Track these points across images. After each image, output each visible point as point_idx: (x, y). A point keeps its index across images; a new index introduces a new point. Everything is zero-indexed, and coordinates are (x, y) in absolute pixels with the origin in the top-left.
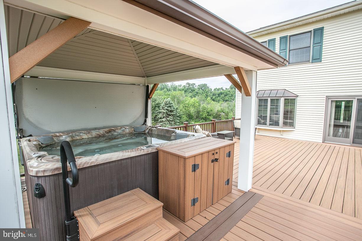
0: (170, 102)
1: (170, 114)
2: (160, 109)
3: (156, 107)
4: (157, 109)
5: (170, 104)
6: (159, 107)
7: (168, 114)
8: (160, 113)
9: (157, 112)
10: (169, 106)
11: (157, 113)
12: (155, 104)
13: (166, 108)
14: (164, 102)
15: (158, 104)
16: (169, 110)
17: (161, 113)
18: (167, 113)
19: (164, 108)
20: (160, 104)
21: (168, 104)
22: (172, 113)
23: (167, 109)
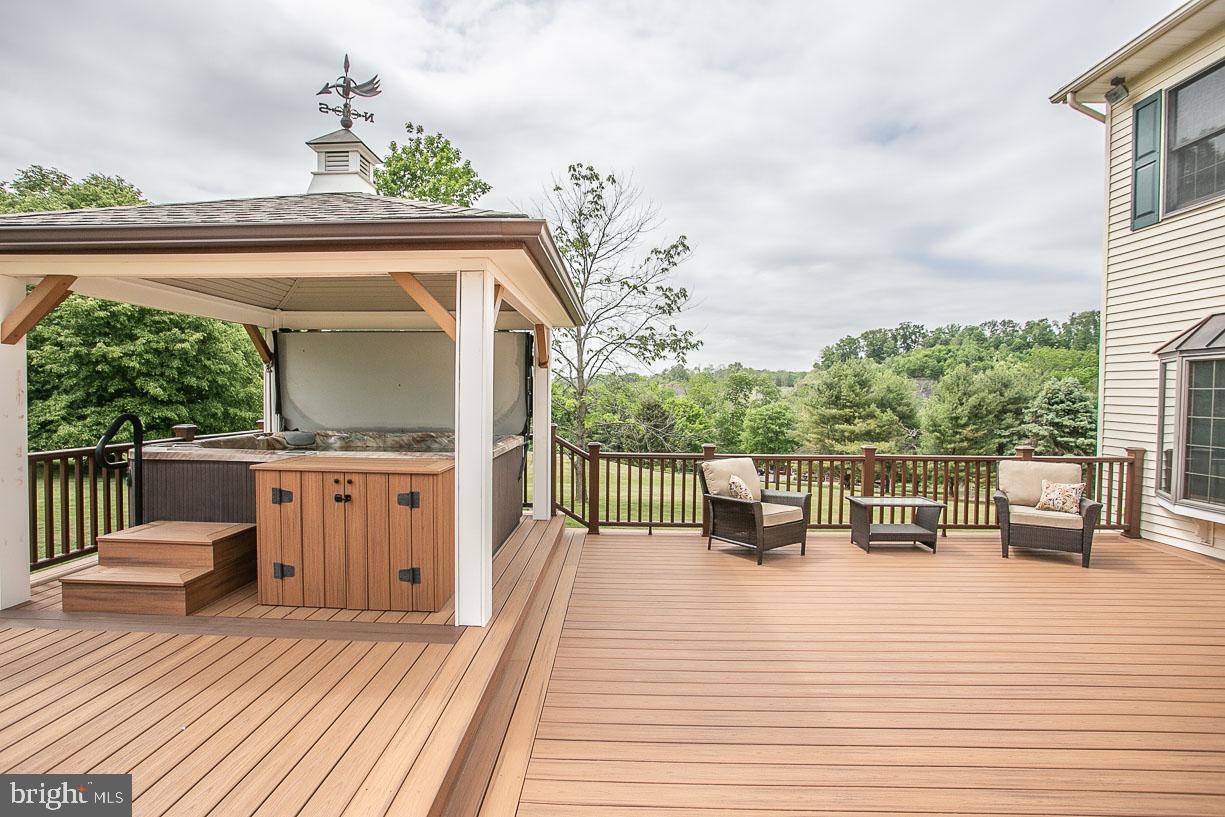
0: (1071, 392)
1: (1066, 442)
2: (1023, 422)
3: (1004, 411)
4: (1009, 419)
5: (1074, 403)
6: (1018, 413)
7: (1057, 444)
8: (1022, 436)
9: (1007, 433)
10: (1068, 412)
11: (1005, 437)
12: (1003, 399)
13: (1051, 416)
14: (1044, 392)
15: (1016, 400)
16: (1066, 426)
17: (1027, 437)
18: (1055, 440)
19: (1042, 416)
20: (1026, 400)
21: (1062, 402)
22: (1081, 440)
23: (1057, 423)
